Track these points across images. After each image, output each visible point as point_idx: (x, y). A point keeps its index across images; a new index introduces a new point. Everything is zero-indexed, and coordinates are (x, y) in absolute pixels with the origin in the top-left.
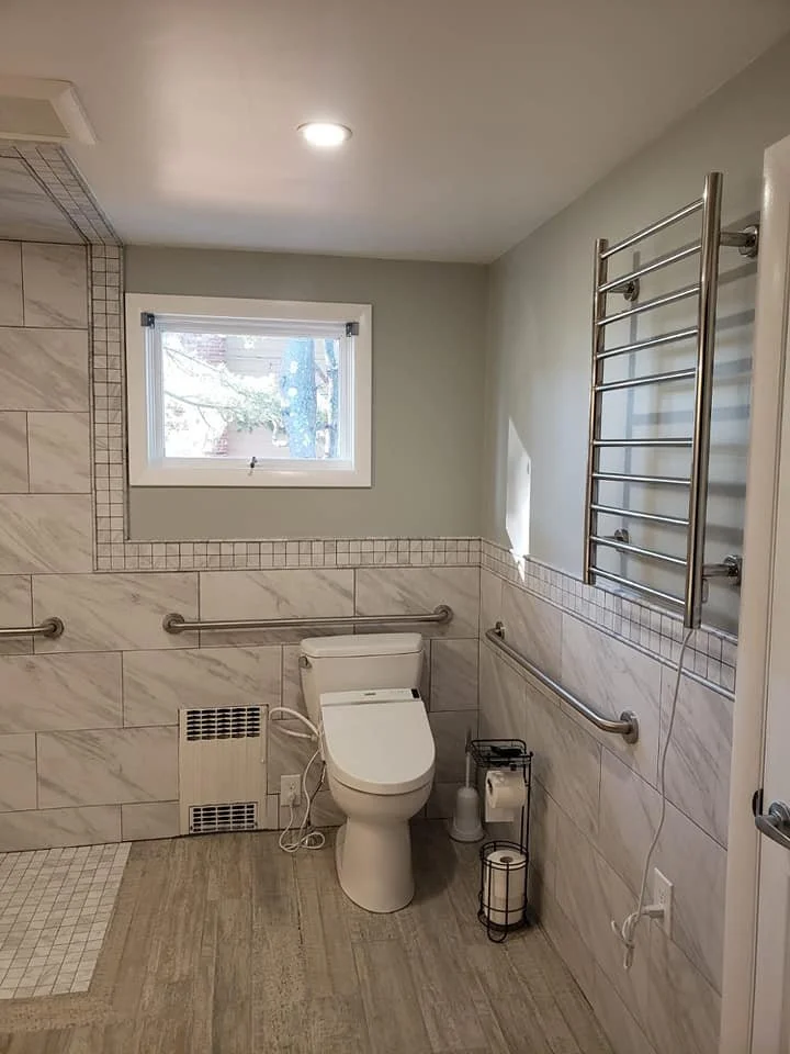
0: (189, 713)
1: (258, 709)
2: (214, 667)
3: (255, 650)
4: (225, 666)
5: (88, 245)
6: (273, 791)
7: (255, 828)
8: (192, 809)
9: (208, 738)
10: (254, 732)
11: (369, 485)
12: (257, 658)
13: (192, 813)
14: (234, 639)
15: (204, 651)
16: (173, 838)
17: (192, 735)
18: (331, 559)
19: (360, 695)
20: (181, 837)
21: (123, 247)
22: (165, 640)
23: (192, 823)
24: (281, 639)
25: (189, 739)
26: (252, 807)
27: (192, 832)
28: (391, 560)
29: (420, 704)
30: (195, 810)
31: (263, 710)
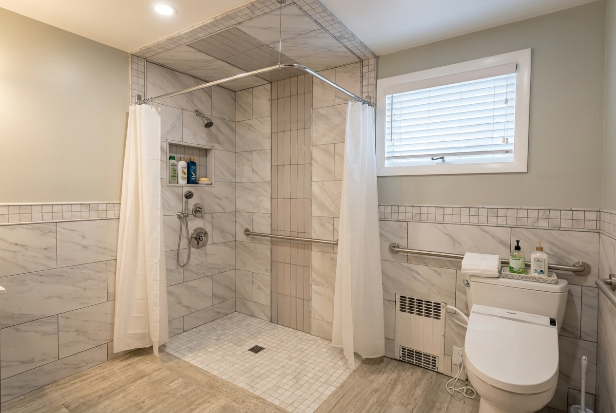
0: (401, 297)
1: (440, 304)
2: (415, 275)
3: (438, 270)
4: (422, 276)
5: (362, 61)
6: (448, 354)
7: (436, 370)
8: (401, 347)
9: (411, 313)
10: (437, 316)
11: (525, 171)
12: (440, 274)
13: (401, 349)
14: (426, 261)
15: (410, 265)
17: (403, 309)
18: (493, 220)
19: (504, 312)
20: (395, 359)
21: (377, 57)
22: (390, 256)
23: (401, 355)
24: (454, 266)
25: (401, 310)
26: (435, 358)
27: (401, 359)
28: (543, 223)
29: (555, 330)
30: (403, 348)
31: (442, 305)
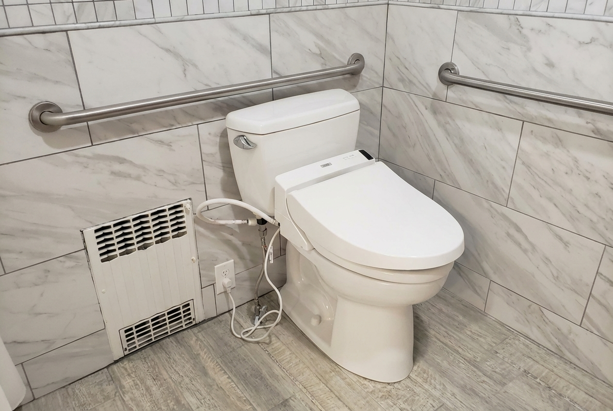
0: (96, 231)
1: (181, 206)
2: (117, 167)
3: (164, 136)
4: (131, 163)
6: (207, 283)
7: (194, 323)
8: (122, 331)
9: (128, 252)
10: (179, 232)
12: (169, 145)
13: (124, 335)
14: (135, 126)
15: (99, 150)
16: (107, 367)
17: (107, 255)
20: (116, 362)
22: (37, 143)
23: (125, 345)
24: (194, 117)
25: (103, 261)
26: (188, 305)
27: (127, 352)
29: (380, 167)
30: (127, 331)
31: (187, 204)
